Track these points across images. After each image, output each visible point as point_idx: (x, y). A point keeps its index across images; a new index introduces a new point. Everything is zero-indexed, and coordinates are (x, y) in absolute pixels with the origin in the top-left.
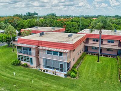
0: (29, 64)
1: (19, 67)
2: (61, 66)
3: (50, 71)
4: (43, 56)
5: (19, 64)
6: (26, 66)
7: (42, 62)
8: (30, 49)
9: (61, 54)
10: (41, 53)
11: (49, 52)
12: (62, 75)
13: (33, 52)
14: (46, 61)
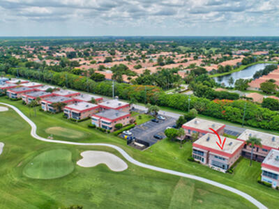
0: (201, 161)
1: (194, 163)
2: (224, 166)
3: (216, 168)
4: (211, 158)
5: (194, 161)
6: (199, 162)
7: (210, 161)
8: (203, 152)
9: (224, 159)
10: (210, 156)
11: (216, 157)
12: (224, 171)
13: (205, 155)
14: (214, 161)
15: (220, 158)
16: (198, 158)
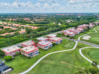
7: (35, 54)
8: (32, 53)
15: (37, 51)
16: (31, 56)
